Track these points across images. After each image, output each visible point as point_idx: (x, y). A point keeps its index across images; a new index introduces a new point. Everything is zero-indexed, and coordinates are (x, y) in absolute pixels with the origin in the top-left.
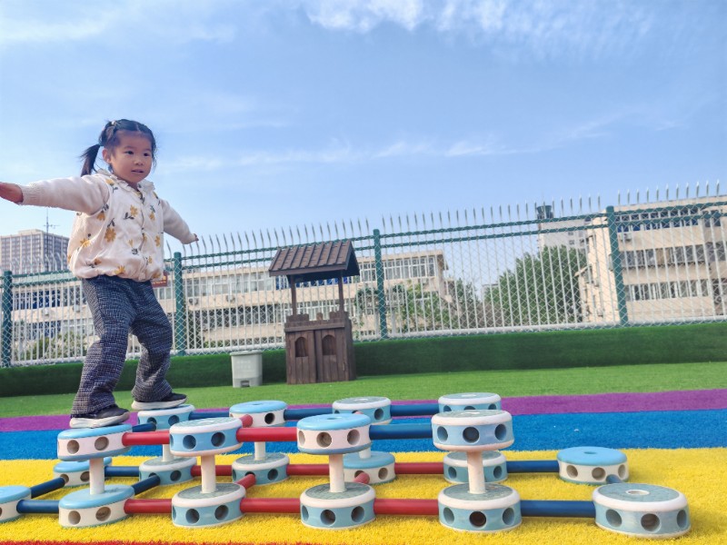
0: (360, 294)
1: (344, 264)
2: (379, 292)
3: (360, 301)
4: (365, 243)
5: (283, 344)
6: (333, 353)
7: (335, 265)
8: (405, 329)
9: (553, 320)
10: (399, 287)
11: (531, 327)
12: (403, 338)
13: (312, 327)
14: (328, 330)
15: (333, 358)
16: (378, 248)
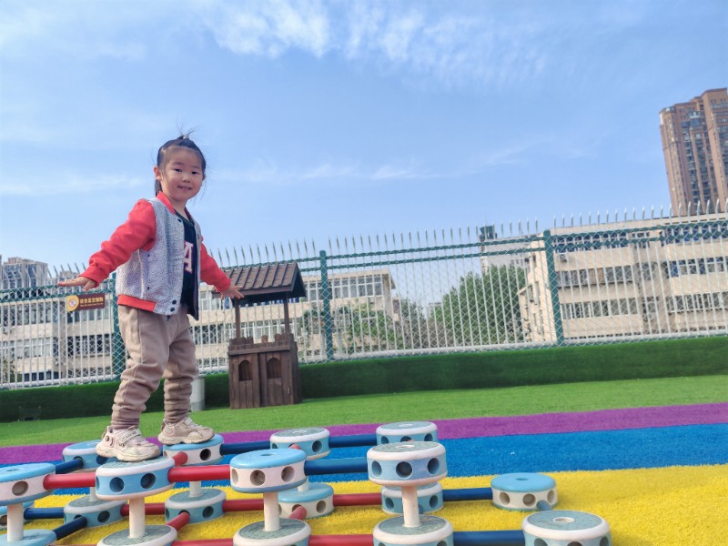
0: (306, 315)
1: (289, 285)
2: (326, 314)
3: (306, 322)
4: (312, 264)
5: (225, 367)
6: (278, 375)
7: (280, 286)
8: (351, 350)
9: (494, 339)
10: (345, 308)
11: (472, 347)
12: (350, 359)
13: (257, 350)
14: (272, 352)
15: (278, 382)
16: (324, 269)
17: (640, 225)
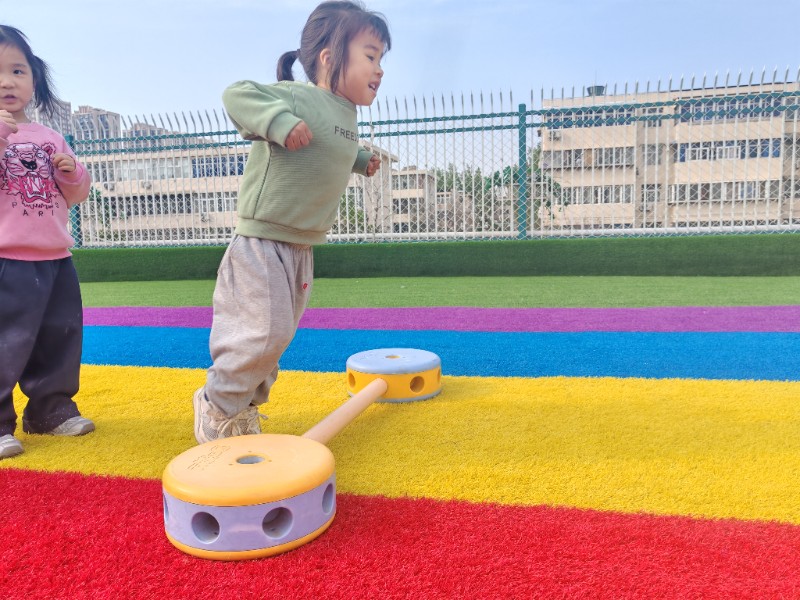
17: (653, 99)
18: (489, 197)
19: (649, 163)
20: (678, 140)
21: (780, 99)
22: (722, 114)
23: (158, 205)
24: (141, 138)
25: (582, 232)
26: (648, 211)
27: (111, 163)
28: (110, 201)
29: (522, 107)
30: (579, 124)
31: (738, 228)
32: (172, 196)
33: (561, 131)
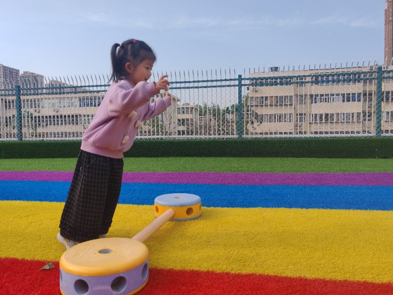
17: (302, 74)
18: (224, 119)
19: (300, 104)
20: (313, 93)
21: (360, 75)
22: (333, 81)
23: (62, 121)
24: (54, 88)
25: (269, 136)
26: (300, 126)
27: (38, 99)
28: (37, 118)
29: (240, 76)
30: (267, 85)
31: (342, 135)
32: (69, 116)
33: (259, 88)
